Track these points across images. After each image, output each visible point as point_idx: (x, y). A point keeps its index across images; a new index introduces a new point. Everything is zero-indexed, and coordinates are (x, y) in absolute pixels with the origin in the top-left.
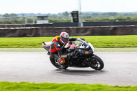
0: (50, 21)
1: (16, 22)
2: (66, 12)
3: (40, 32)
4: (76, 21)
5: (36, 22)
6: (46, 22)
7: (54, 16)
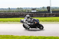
0: (37, 11)
1: (23, 11)
2: (44, 7)
3: (34, 16)
4: (49, 11)
5: (31, 11)
6: (35, 11)
7: (38, 9)
